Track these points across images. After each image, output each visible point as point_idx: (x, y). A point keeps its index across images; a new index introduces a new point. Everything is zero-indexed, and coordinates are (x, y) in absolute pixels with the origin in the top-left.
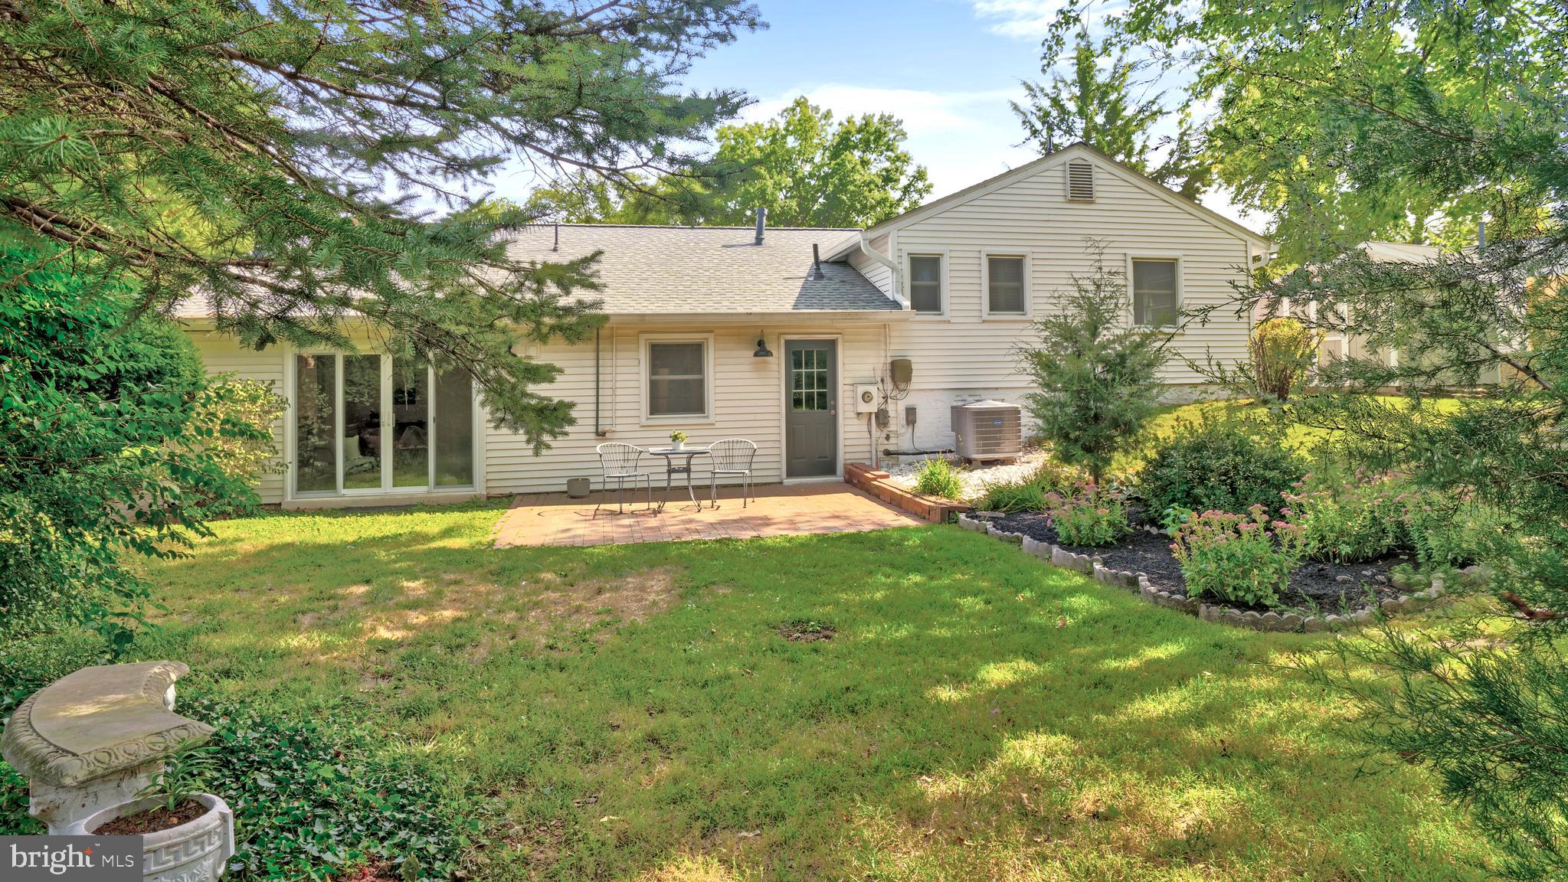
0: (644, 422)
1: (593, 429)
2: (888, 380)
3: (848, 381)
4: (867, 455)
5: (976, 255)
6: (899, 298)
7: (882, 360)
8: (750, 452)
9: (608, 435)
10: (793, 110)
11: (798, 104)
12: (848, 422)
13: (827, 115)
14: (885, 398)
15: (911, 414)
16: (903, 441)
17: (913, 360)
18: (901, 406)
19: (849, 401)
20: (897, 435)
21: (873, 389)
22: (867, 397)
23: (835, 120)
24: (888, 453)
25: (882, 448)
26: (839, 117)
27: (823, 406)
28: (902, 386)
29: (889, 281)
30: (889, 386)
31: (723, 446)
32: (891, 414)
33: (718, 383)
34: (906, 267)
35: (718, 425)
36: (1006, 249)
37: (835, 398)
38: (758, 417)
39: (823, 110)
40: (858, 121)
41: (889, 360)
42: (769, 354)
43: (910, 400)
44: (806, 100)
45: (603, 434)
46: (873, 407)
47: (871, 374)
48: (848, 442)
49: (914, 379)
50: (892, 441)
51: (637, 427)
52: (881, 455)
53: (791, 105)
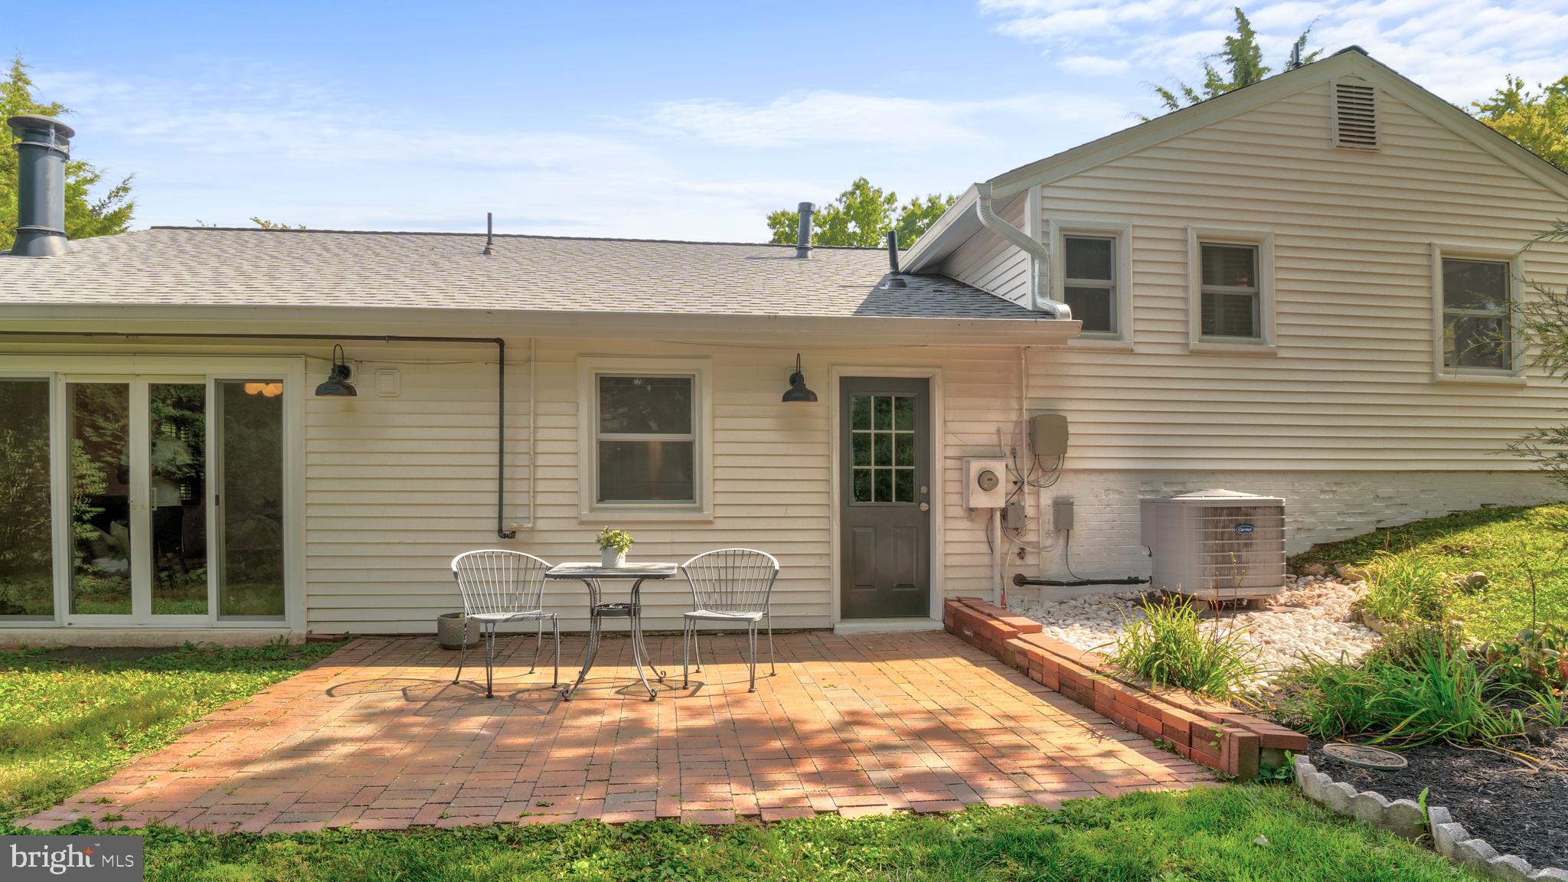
0: (585, 513)
1: (493, 525)
2: (1024, 451)
3: (952, 452)
4: (985, 584)
5: (1178, 235)
6: (1044, 303)
7: (1014, 416)
8: (769, 575)
9: (519, 536)
10: (853, 193)
11: (857, 186)
12: (951, 524)
13: (891, 199)
14: (1019, 484)
15: (1064, 512)
16: (1049, 562)
17: (1070, 418)
18: (1047, 498)
19: (953, 487)
20: (1038, 548)
21: (999, 468)
22: (987, 481)
23: (899, 204)
24: (1021, 581)
25: (1011, 573)
26: (903, 200)
27: (904, 494)
28: (1049, 463)
29: (1027, 277)
30: (1026, 463)
31: (713, 562)
32: (1030, 512)
33: (720, 449)
34: (1056, 251)
35: (719, 524)
36: (1232, 229)
37: (927, 481)
38: (791, 512)
39: (885, 194)
40: (924, 203)
41: (1026, 416)
42: (810, 396)
43: (1064, 487)
44: (866, 182)
45: (512, 535)
46: (997, 500)
47: (994, 440)
48: (950, 561)
49: (1070, 453)
50: (1030, 560)
51: (573, 525)
52: (1009, 584)
53: (850, 188)
